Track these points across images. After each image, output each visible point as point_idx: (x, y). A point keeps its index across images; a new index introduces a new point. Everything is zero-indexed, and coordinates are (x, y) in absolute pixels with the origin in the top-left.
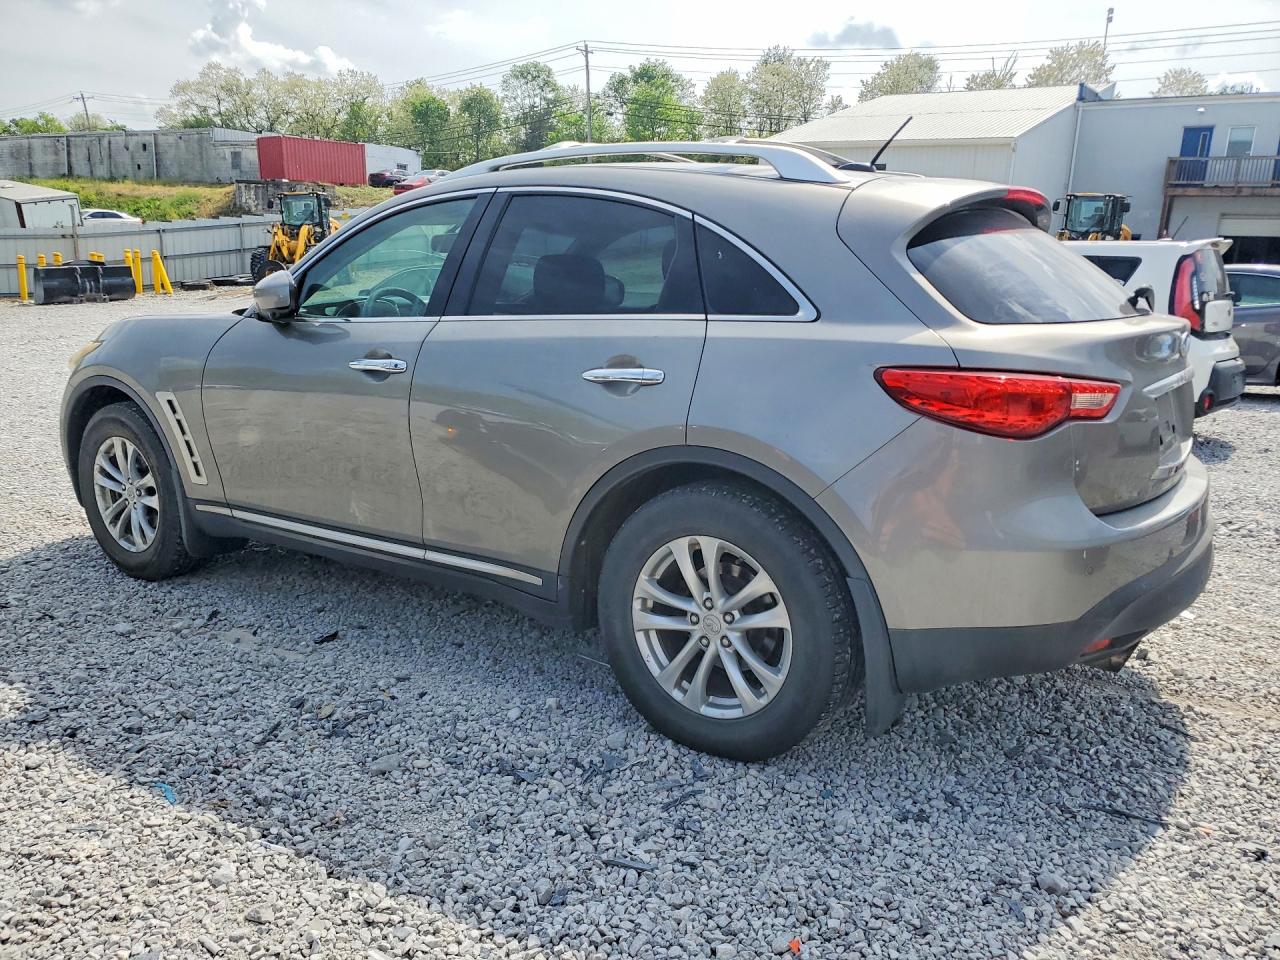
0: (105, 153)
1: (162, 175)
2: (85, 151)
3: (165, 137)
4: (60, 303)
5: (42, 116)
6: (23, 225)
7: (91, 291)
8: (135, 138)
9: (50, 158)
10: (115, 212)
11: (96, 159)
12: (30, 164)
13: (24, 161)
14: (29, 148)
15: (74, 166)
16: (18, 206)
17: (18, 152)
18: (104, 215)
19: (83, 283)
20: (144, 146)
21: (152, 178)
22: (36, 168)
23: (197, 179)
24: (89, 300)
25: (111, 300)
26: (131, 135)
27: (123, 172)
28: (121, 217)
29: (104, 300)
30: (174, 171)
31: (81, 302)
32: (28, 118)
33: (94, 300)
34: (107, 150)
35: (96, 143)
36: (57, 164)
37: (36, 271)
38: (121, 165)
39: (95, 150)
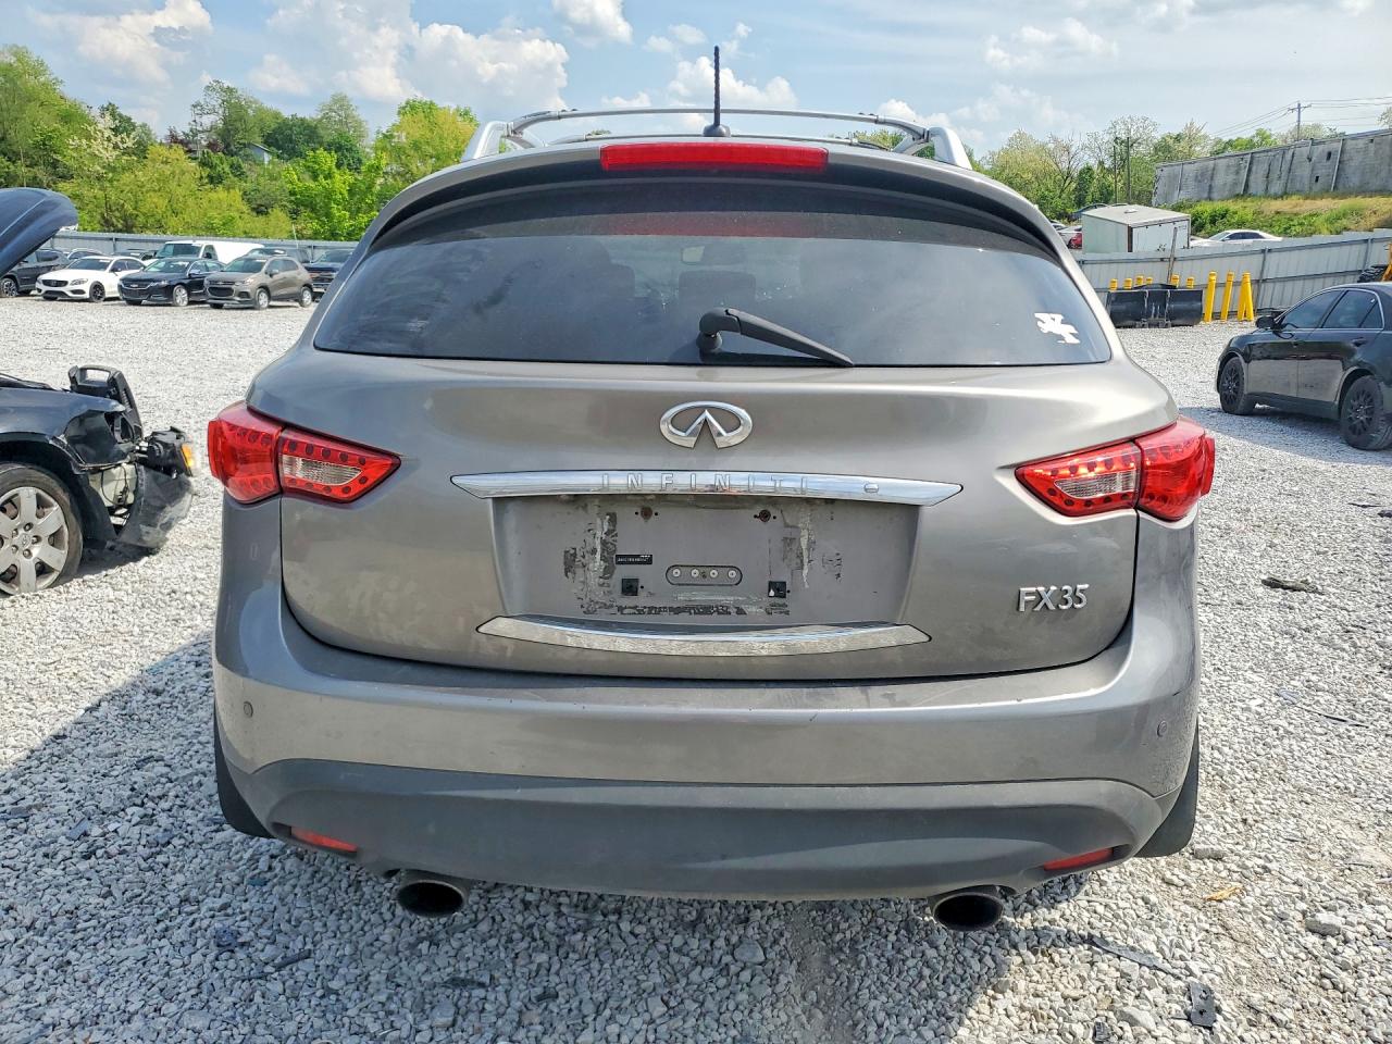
0: (1285, 167)
1: (1340, 186)
2: (1266, 166)
3: (1354, 142)
4: (1125, 327)
5: (1260, 133)
6: (1130, 250)
7: (1155, 316)
8: (1321, 147)
9: (1231, 178)
10: (1257, 232)
11: (1274, 176)
12: (1210, 186)
13: (1206, 182)
14: (1214, 169)
15: (1252, 184)
16: (1130, 230)
17: (1203, 175)
18: (1244, 236)
19: (1150, 307)
20: (1329, 154)
21: (1327, 191)
22: (1214, 190)
23: (1379, 188)
24: (1150, 326)
25: (1173, 326)
26: (1318, 144)
27: (1298, 186)
28: (1261, 237)
29: (1166, 326)
30: (1355, 181)
31: (1143, 326)
32: (1244, 137)
33: (1157, 325)
34: (1289, 163)
35: (1279, 157)
36: (1235, 184)
37: (1109, 295)
38: (1299, 179)
39: (1276, 165)
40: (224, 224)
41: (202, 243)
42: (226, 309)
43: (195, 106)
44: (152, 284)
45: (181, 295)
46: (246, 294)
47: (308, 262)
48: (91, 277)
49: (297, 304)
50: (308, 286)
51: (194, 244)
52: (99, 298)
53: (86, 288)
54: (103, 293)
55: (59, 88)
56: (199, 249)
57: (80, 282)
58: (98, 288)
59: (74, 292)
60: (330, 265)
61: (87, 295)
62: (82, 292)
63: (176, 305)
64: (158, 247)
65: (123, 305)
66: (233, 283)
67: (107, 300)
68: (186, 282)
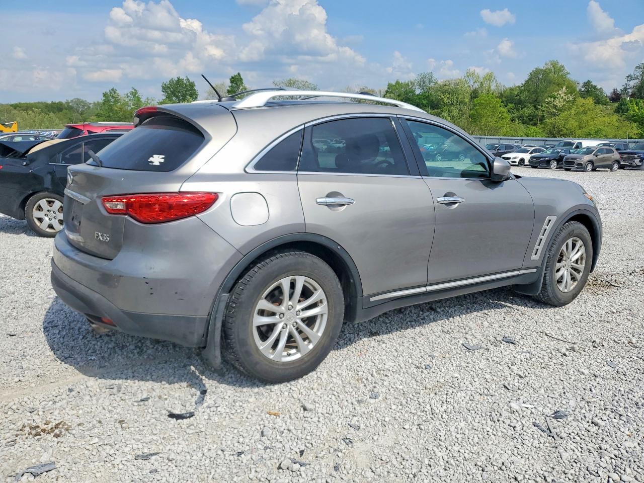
40: (596, 132)
41: (576, 141)
42: (572, 171)
43: (628, 77)
44: (542, 159)
45: (554, 164)
46: (581, 164)
47: (620, 150)
48: (521, 156)
49: (609, 170)
50: (618, 162)
51: (572, 142)
52: (522, 165)
53: (517, 160)
54: (524, 163)
55: (568, 76)
56: (574, 144)
57: (515, 158)
58: (522, 160)
59: (512, 162)
60: (635, 151)
61: (517, 164)
62: (515, 162)
63: (551, 169)
64: (557, 143)
65: (529, 168)
66: (576, 159)
67: (524, 166)
68: (557, 158)
